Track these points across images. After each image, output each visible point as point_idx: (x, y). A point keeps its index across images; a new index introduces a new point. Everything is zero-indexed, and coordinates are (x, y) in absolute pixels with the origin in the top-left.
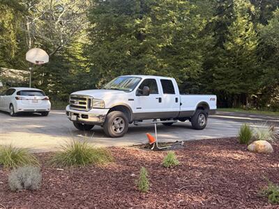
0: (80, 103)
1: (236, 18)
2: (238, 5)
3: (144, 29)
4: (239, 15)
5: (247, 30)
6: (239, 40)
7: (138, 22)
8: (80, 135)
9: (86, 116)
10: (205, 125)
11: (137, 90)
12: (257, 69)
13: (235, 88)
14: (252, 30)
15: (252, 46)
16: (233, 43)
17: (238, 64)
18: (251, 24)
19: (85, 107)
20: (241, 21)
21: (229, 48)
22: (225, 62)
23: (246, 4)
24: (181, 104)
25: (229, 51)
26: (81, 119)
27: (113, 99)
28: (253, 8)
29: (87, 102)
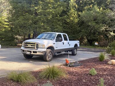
0: (31, 46)
1: (70, 9)
2: (71, 4)
3: (39, 11)
4: (72, 8)
5: (74, 14)
6: (72, 18)
7: (36, 8)
8: (31, 61)
9: (36, 52)
10: (76, 53)
11: (56, 39)
12: (79, 30)
13: (71, 37)
14: (76, 15)
15: (76, 20)
16: (69, 19)
17: (72, 28)
18: (76, 12)
19: (35, 48)
20: (72, 10)
21: (68, 21)
22: (67, 27)
23: (74, 4)
24: (70, 45)
25: (68, 22)
26: (32, 53)
27: (48, 44)
28: (76, 6)
29: (36, 45)
